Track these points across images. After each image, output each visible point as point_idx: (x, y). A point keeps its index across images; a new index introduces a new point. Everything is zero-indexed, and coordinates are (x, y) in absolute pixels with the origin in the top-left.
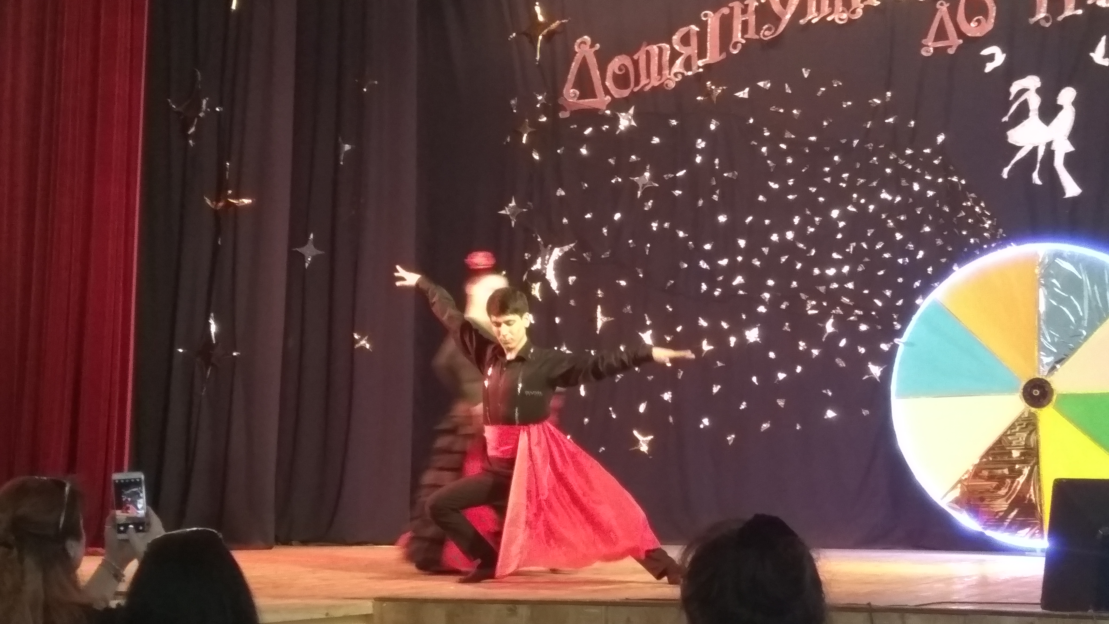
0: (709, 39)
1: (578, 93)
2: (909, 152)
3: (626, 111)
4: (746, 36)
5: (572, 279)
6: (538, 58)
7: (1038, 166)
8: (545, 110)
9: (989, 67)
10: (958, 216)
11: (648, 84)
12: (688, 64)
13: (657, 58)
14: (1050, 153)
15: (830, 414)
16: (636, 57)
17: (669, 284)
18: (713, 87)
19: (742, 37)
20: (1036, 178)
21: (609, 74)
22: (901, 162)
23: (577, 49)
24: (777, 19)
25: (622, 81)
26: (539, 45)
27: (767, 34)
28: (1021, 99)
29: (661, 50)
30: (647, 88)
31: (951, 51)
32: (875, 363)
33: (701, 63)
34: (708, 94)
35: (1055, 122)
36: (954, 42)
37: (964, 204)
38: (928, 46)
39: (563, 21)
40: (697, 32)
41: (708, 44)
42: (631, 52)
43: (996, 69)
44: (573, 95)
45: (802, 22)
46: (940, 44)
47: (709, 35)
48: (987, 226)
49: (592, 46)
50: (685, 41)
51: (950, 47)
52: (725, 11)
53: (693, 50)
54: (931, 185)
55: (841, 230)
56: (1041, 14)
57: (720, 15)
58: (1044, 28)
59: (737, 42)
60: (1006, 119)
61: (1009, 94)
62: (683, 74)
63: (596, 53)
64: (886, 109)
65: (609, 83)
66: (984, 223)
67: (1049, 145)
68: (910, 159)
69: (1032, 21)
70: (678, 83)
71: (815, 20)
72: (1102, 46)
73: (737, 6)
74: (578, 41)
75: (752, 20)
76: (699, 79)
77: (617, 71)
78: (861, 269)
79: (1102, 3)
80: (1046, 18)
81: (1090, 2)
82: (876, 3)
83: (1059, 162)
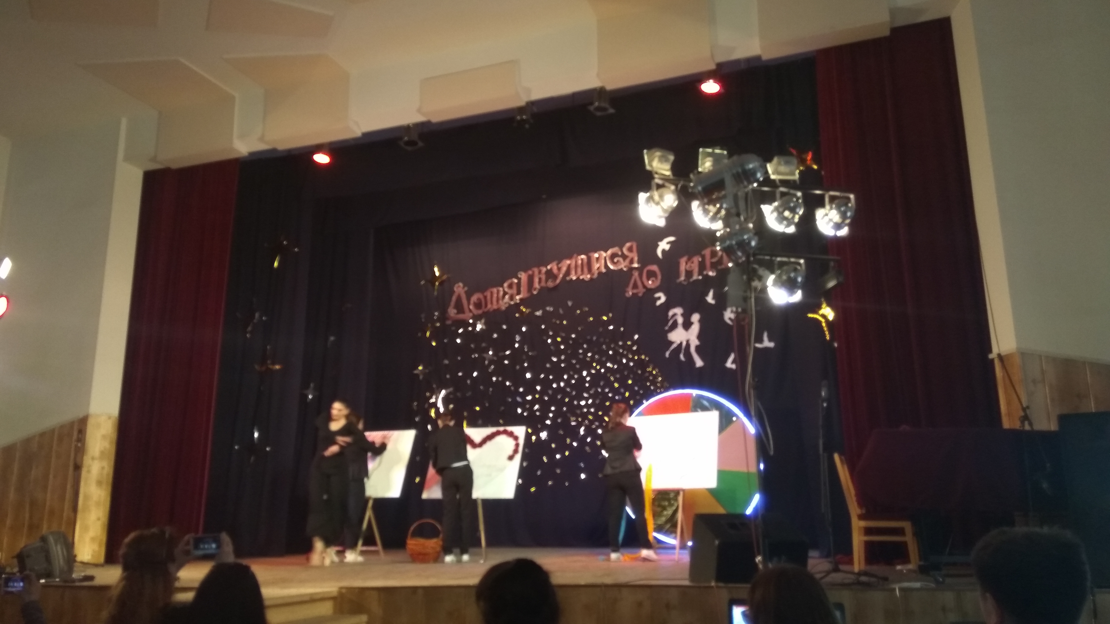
0: (522, 286)
1: (455, 311)
2: (621, 343)
3: (480, 321)
4: (541, 285)
5: (451, 406)
6: (436, 293)
7: (683, 351)
8: (439, 320)
9: (659, 303)
10: (645, 375)
11: (492, 307)
12: (512, 298)
13: (496, 295)
14: (688, 345)
15: (583, 476)
16: (485, 294)
18: (524, 310)
19: (539, 285)
20: (682, 357)
21: (472, 302)
22: (617, 348)
23: (455, 289)
24: (555, 277)
25: (478, 305)
26: (436, 287)
27: (550, 284)
28: (674, 318)
29: (498, 291)
30: (491, 310)
31: (640, 295)
33: (518, 297)
34: (521, 312)
35: (690, 330)
36: (641, 291)
37: (648, 370)
38: (628, 292)
39: (449, 276)
40: (516, 282)
41: (522, 288)
42: (483, 290)
43: (662, 305)
44: (453, 313)
45: (568, 278)
46: (635, 291)
47: (522, 284)
48: (659, 380)
49: (464, 288)
50: (510, 286)
52: (530, 272)
53: (514, 291)
54: (632, 360)
55: (589, 382)
56: (682, 278)
57: (527, 274)
58: (683, 285)
59: (536, 288)
60: (667, 328)
61: (668, 316)
62: (509, 303)
63: (465, 292)
64: (609, 323)
65: (471, 307)
66: (658, 378)
67: (688, 341)
68: (621, 347)
69: (678, 281)
70: (507, 308)
71: (574, 278)
72: (711, 294)
73: (536, 270)
74: (456, 285)
75: (543, 277)
76: (517, 305)
77: (476, 301)
78: (597, 402)
79: (711, 274)
80: (685, 280)
81: (705, 273)
82: (604, 270)
83: (693, 349)
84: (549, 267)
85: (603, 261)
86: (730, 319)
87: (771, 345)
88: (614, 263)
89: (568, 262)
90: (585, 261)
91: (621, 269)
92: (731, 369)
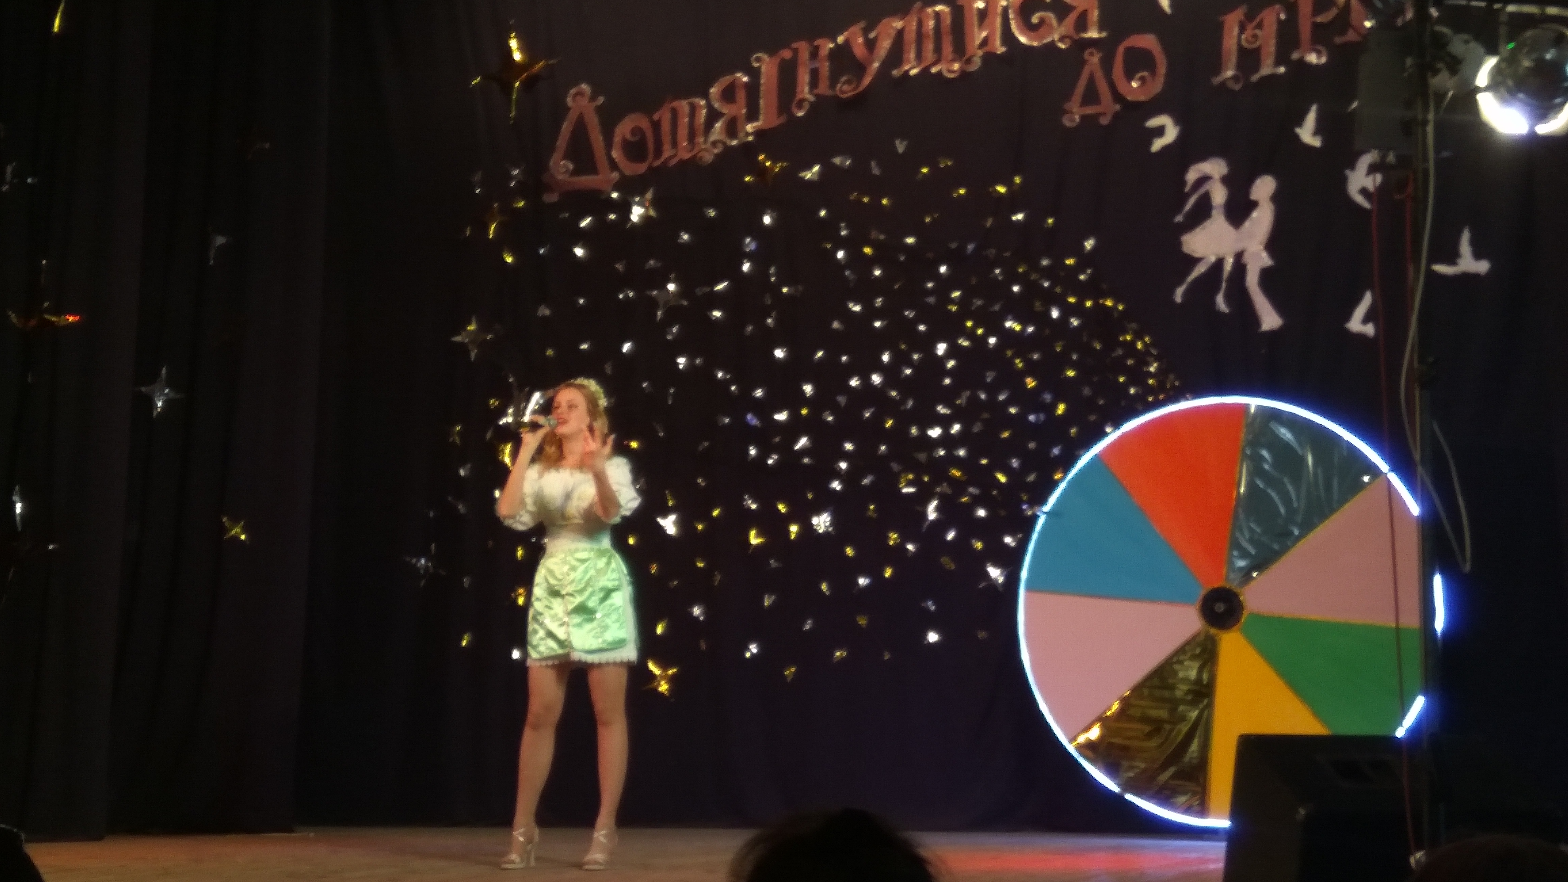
0: (762, 94)
1: (571, 166)
2: (1045, 263)
3: (642, 194)
4: (816, 91)
6: (512, 114)
7: (1224, 285)
8: (522, 190)
9: (1158, 145)
10: (1113, 355)
11: (675, 155)
12: (732, 129)
13: (687, 120)
14: (1240, 267)
15: (933, 637)
16: (656, 117)
17: (701, 448)
18: (768, 164)
19: (811, 92)
20: (1221, 303)
21: (617, 139)
22: (1033, 277)
23: (570, 101)
24: (860, 68)
25: (635, 149)
26: (514, 97)
27: (845, 89)
28: (1202, 191)
29: (693, 109)
30: (674, 162)
31: (1104, 121)
32: (996, 565)
33: (750, 127)
34: (760, 172)
35: (1247, 224)
36: (1107, 109)
37: (1121, 339)
38: (1072, 112)
39: (551, 62)
40: (746, 84)
41: (762, 102)
42: (649, 107)
43: (1166, 149)
44: (564, 170)
45: (895, 73)
46: (1090, 110)
47: (762, 88)
48: (1152, 369)
49: (593, 98)
50: (728, 95)
51: (1103, 114)
52: (787, 54)
53: (740, 108)
54: (1077, 310)
55: (950, 373)
56: (1230, 72)
57: (779, 60)
58: (1232, 91)
59: (802, 101)
60: (1179, 218)
61: (1183, 183)
62: (724, 144)
63: (599, 110)
64: (1012, 202)
65: (616, 155)
66: (1148, 364)
67: (1239, 256)
68: (1047, 273)
69: (1217, 80)
70: (717, 155)
71: (914, 72)
72: (1311, 118)
73: (803, 48)
74: (573, 91)
75: (825, 68)
76: (748, 151)
77: (628, 137)
78: (977, 428)
79: (1313, 58)
80: (1235, 78)
81: (1295, 56)
82: (1001, 50)
83: (1252, 280)
84: (840, 39)
85: (998, 21)
86: (1364, 191)
87: (1482, 267)
88: (1030, 28)
89: (898, 24)
90: (947, 21)
91: (1052, 45)
92: (1361, 337)
